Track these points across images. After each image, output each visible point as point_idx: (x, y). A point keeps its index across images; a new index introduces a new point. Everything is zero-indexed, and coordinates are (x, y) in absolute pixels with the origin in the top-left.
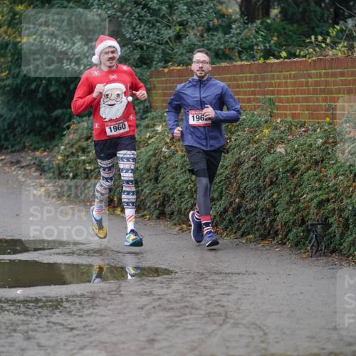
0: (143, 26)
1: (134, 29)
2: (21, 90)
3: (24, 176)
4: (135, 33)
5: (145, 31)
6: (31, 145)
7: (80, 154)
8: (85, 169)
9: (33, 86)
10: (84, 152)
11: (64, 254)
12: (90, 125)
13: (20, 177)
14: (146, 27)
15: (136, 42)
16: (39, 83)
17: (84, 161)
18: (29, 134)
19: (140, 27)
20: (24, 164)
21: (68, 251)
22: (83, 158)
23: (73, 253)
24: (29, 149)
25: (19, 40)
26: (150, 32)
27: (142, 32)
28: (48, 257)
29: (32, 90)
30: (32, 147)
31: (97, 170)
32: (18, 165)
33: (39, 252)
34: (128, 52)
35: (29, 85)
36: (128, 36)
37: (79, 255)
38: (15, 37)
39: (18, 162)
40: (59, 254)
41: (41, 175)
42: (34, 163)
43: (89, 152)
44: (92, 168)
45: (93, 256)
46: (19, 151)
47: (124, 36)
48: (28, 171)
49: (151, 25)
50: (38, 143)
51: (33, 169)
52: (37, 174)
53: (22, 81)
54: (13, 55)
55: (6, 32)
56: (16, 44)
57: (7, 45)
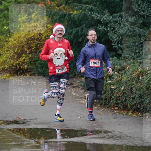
0: (144, 4)
1: (139, 5)
2: (73, 42)
3: (75, 92)
4: (140, 8)
5: (146, 7)
7: (108, 79)
8: (111, 88)
9: (80, 40)
10: (110, 78)
11: (99, 138)
12: (114, 62)
13: (73, 93)
14: (146, 5)
15: (140, 13)
16: (84, 38)
17: (110, 83)
19: (143, 4)
20: (75, 85)
21: (101, 136)
22: (110, 81)
23: (104, 137)
24: (78, 77)
25: (72, 12)
26: (149, 7)
27: (144, 8)
28: (90, 140)
29: (79, 42)
30: (79, 76)
31: (118, 89)
32: (72, 86)
33: (84, 137)
34: (136, 19)
35: (78, 39)
36: (136, 10)
37: (108, 138)
38: (70, 11)
39: (72, 84)
40: (96, 138)
41: (85, 91)
42: (81, 85)
43: (113, 78)
44: (115, 88)
45: (116, 139)
46: (72, 78)
47: (133, 10)
48: (77, 89)
49: (149, 3)
51: (80, 88)
52: (83, 91)
53: (74, 36)
54: (68, 21)
55: (64, 8)
56: (70, 15)
57: (65, 15)
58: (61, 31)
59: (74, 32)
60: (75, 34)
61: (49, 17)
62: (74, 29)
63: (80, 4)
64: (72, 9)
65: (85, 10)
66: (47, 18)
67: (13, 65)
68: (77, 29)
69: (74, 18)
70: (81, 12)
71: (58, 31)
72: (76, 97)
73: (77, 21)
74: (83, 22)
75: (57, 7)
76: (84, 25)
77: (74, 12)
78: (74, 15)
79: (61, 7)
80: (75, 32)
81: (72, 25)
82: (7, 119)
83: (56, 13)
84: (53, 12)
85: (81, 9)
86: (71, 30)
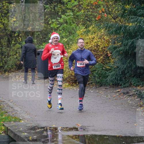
2: (129, 53)
3: (131, 100)
6: (135, 83)
13: (129, 101)
18: (133, 77)
20: (131, 94)
24: (134, 86)
25: (127, 24)
32: (128, 95)
38: (125, 23)
39: (128, 93)
41: (140, 100)
42: (136, 93)
46: (128, 87)
48: (133, 98)
50: (138, 82)
51: (136, 97)
52: (138, 99)
53: (129, 47)
54: (124, 33)
55: (120, 21)
56: (125, 27)
57: (121, 28)
58: (57, 39)
59: (129, 44)
60: (131, 45)
61: (106, 29)
62: (130, 40)
63: (135, 17)
64: (127, 21)
65: (140, 22)
66: (104, 30)
67: (71, 75)
68: (132, 40)
69: (130, 30)
70: (137, 24)
71: (55, 39)
72: (132, 105)
73: (133, 33)
74: (138, 33)
75: (113, 20)
76: (140, 36)
77: (130, 24)
78: (130, 27)
79: (117, 20)
80: (131, 43)
81: (128, 36)
82: (67, 126)
83: (112, 25)
84: (109, 24)
85: (136, 21)
86: (126, 42)
